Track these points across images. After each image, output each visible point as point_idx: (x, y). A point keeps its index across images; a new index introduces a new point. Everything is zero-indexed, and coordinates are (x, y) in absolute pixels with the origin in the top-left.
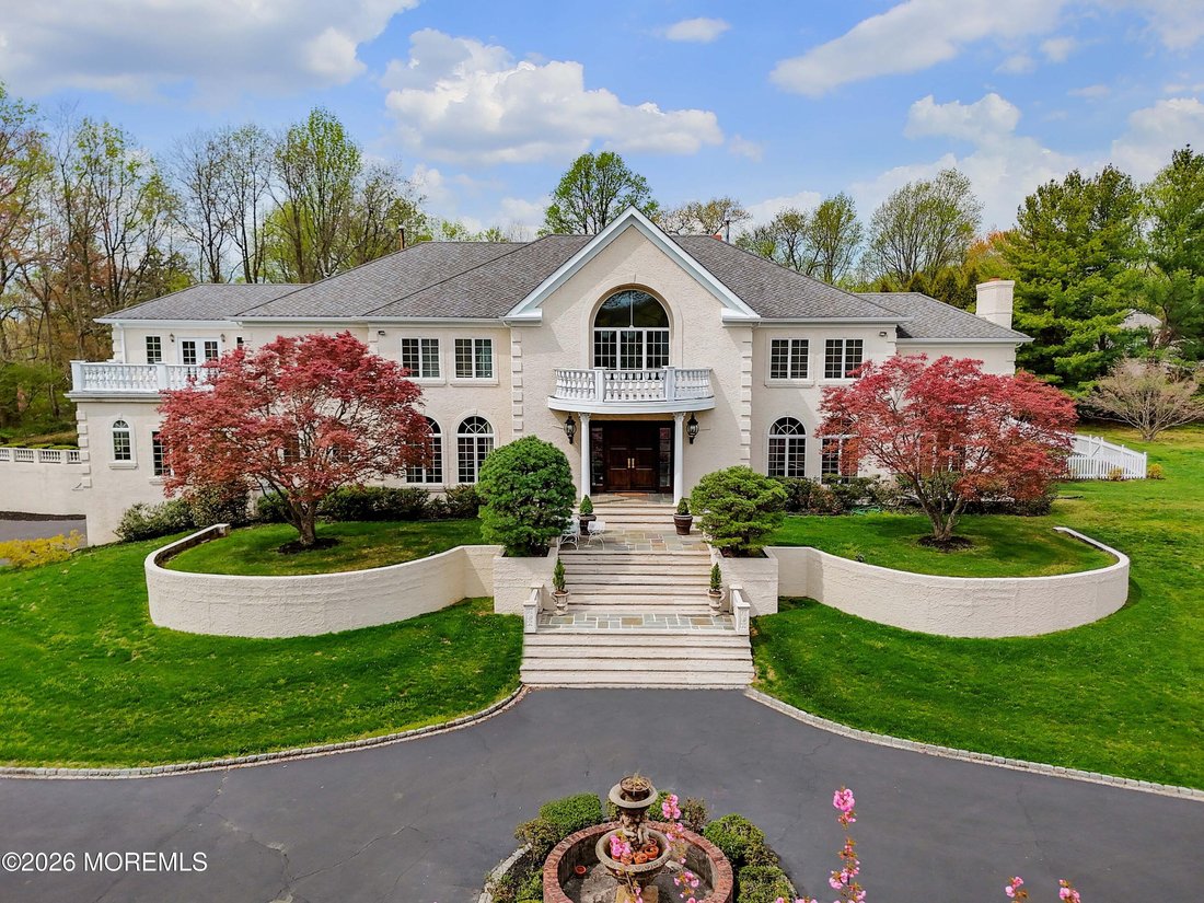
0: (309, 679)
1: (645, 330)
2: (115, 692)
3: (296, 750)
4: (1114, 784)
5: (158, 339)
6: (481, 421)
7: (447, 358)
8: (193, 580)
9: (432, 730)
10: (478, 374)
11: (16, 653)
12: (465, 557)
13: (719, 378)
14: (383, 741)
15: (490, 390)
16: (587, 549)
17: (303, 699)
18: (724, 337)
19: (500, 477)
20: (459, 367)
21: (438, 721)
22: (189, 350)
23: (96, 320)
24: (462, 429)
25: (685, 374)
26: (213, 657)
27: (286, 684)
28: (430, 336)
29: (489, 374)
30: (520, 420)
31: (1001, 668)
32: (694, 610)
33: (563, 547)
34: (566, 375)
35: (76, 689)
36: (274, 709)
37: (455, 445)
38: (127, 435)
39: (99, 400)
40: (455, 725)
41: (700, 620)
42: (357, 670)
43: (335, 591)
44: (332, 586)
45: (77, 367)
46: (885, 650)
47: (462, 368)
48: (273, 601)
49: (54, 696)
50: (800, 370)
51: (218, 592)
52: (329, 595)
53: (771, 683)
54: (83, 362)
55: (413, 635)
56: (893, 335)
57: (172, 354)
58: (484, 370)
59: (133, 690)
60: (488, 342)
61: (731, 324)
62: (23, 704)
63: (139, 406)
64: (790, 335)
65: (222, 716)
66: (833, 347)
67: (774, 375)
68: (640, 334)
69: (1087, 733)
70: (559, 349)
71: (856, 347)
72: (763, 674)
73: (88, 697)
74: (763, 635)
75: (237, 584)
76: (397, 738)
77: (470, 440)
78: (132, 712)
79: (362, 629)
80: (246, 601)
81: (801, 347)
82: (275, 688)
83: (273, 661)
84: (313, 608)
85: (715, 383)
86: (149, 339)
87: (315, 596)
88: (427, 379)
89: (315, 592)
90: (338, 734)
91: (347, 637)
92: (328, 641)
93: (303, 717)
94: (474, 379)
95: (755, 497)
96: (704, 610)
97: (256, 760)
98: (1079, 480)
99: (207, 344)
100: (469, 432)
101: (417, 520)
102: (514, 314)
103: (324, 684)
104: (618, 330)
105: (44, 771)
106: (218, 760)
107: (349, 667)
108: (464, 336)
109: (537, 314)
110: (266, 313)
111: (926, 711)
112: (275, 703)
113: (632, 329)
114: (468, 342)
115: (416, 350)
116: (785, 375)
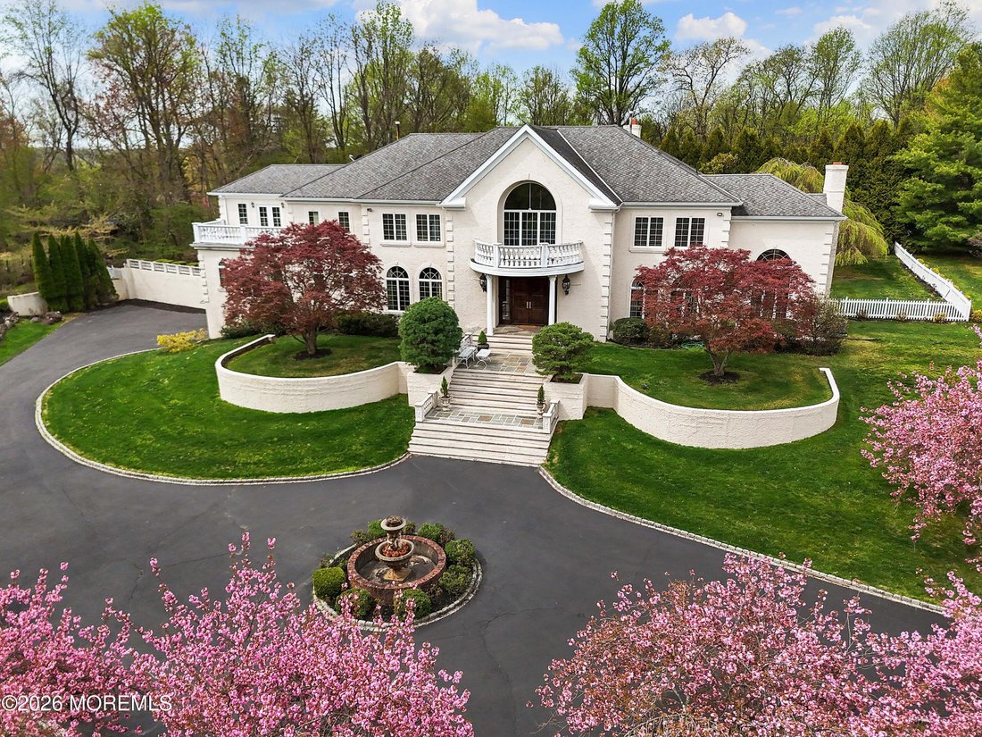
0: (290, 439)
1: (539, 212)
2: (194, 437)
3: (273, 479)
5: (244, 206)
6: (434, 271)
7: (411, 227)
9: (347, 475)
10: (432, 239)
11: (152, 409)
12: (398, 369)
13: (588, 249)
14: (318, 478)
15: (439, 250)
16: (475, 368)
17: (285, 451)
18: (591, 218)
20: (419, 233)
21: (351, 470)
22: (263, 211)
23: (208, 194)
24: (422, 276)
25: (565, 247)
26: (245, 421)
27: (278, 441)
28: (400, 212)
29: (438, 239)
30: (452, 274)
31: (701, 469)
32: (524, 414)
33: (459, 366)
35: (174, 433)
36: (268, 455)
37: (417, 287)
39: (209, 248)
40: (360, 473)
41: (527, 421)
42: (316, 436)
43: (312, 388)
44: (309, 386)
45: (196, 226)
46: (632, 450)
47: (421, 235)
48: (277, 392)
49: (166, 437)
50: (657, 241)
52: (308, 391)
53: (552, 464)
54: (200, 224)
55: (356, 417)
56: (728, 215)
57: (253, 215)
58: (436, 236)
59: (202, 436)
60: (438, 217)
61: (598, 211)
62: (150, 439)
63: (232, 253)
64: (649, 214)
65: (242, 457)
66: (682, 223)
67: (637, 243)
68: (536, 214)
69: (728, 515)
70: (477, 225)
71: (699, 224)
72: (550, 458)
73: (180, 439)
74: (565, 434)
75: (258, 382)
76: (327, 477)
77: (427, 284)
78: (199, 449)
79: (334, 411)
80: (263, 391)
81: (658, 223)
82: (271, 443)
83: (274, 426)
84: (299, 397)
85: (585, 253)
86: (240, 205)
87: (300, 391)
88: (399, 241)
89: (300, 388)
90: (296, 472)
91: (319, 415)
92: (307, 417)
93: (282, 462)
94: (429, 242)
95: (567, 345)
96: (529, 414)
97: (252, 482)
99: (274, 209)
100: (426, 278)
101: (387, 337)
102: (446, 202)
103: (297, 443)
104: (521, 212)
106: (234, 480)
107: (313, 434)
108: (422, 212)
109: (460, 202)
111: (636, 491)
112: (269, 451)
113: (530, 211)
114: (425, 217)
115: (392, 222)
116: (645, 244)
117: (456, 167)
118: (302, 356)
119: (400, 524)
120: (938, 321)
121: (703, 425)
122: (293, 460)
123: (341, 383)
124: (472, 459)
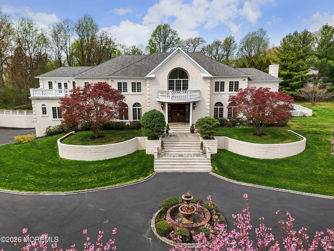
0: (102, 171)
1: (182, 80)
2: (55, 174)
3: (102, 188)
4: (300, 194)
5: (51, 82)
6: (138, 104)
7: (129, 87)
8: (71, 146)
9: (134, 183)
10: (138, 91)
11: (27, 165)
12: (137, 139)
13: (201, 92)
14: (122, 185)
15: (141, 96)
16: (168, 137)
17: (102, 176)
18: (203, 81)
19: (147, 120)
20: (132, 89)
21: (135, 180)
22: (60, 85)
23: (35, 77)
24: (134, 106)
25: (193, 92)
26: (77, 165)
27: (97, 172)
28: (125, 81)
29: (140, 91)
30: (149, 104)
31: (273, 166)
32: (196, 153)
33: (162, 137)
34: (162, 92)
35: (45, 173)
36: (95, 178)
37: (132, 110)
38: (45, 108)
39: (38, 99)
40: (139, 181)
41: (198, 155)
42: (113, 168)
43: (107, 149)
44: (106, 148)
45: (31, 90)
46: (244, 162)
47: (134, 90)
48: (91, 152)
49: (39, 176)
50: (222, 90)
51: (77, 150)
52: (105, 150)
53: (216, 170)
54: (33, 89)
55: (127, 160)
56: (247, 80)
57: (55, 86)
58: (139, 90)
59: (59, 174)
60: (140, 83)
61: (205, 78)
62: (32, 178)
63: (48, 100)
64: (220, 80)
65: (82, 180)
66: (231, 83)
67: (216, 91)
68: (181, 81)
69: (294, 182)
70: (159, 84)
71: (237, 83)
72: (214, 168)
73: (48, 176)
74: (214, 159)
75: (82, 148)
76: (126, 185)
77: (136, 109)
78: (60, 179)
79: (114, 158)
80: (85, 152)
81: (223, 83)
82: (94, 173)
83: (92, 166)
84: (102, 153)
85: (200, 94)
86: (49, 82)
87: (102, 150)
88: (124, 93)
89: (102, 149)
90: (111, 184)
91: (110, 160)
92: (105, 161)
93: (102, 180)
94: (137, 93)
95: (212, 124)
96: (199, 153)
97: (92, 190)
98: (294, 117)
99: (65, 83)
101: (123, 130)
102: (148, 76)
103: (106, 172)
104: (175, 80)
105: (42, 193)
106: (83, 190)
107: (112, 168)
108: (134, 81)
109: (153, 76)
110: (81, 76)
111: (255, 177)
112: (95, 177)
113: (178, 79)
114: (135, 83)
115: (121, 85)
116: (218, 91)
117: (144, 65)
118: (93, 138)
119: (190, 197)
120: (304, 116)
121: (268, 150)
122: (108, 179)
123: (119, 146)
124: (182, 172)
